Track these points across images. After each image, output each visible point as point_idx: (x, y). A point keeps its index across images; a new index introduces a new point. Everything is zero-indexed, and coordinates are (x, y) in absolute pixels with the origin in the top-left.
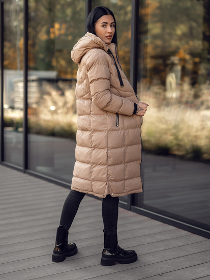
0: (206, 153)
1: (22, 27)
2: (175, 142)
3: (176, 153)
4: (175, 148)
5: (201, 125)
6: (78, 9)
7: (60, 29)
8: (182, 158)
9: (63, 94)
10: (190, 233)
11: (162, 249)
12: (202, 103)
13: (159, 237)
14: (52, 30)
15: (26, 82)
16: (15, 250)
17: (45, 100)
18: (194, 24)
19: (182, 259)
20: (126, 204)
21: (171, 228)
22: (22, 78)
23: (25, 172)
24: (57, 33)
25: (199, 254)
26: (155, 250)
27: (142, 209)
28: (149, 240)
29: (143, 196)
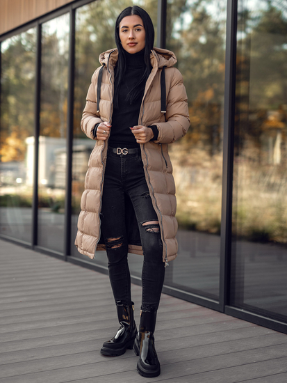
1: (66, 86)
2: (277, 224)
3: (279, 240)
4: (277, 233)
13: (274, 352)
15: (71, 153)
20: (218, 303)
22: (65, 149)
27: (242, 310)
28: (258, 356)
29: (243, 292)
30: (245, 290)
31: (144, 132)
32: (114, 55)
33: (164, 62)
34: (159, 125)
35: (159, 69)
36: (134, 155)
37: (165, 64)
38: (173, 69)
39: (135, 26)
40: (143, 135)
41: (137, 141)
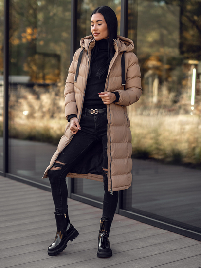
0: (186, 157)
2: (154, 146)
3: (156, 157)
4: (154, 152)
5: (181, 129)
6: (51, 14)
7: (32, 34)
8: (162, 162)
9: (38, 98)
10: (183, 237)
11: (156, 253)
12: (180, 107)
13: (152, 241)
14: (23, 35)
16: (4, 256)
17: (21, 103)
18: (165, 32)
19: (178, 263)
21: (162, 231)
23: (5, 176)
24: (29, 37)
25: (195, 257)
26: (149, 254)
27: (131, 212)
28: (141, 244)
29: (131, 198)
30: (133, 197)
31: (108, 96)
32: (92, 44)
33: (124, 48)
34: (120, 91)
35: (120, 53)
36: (103, 113)
37: (125, 50)
38: (130, 54)
39: (97, 21)
40: (108, 98)
41: (104, 103)
